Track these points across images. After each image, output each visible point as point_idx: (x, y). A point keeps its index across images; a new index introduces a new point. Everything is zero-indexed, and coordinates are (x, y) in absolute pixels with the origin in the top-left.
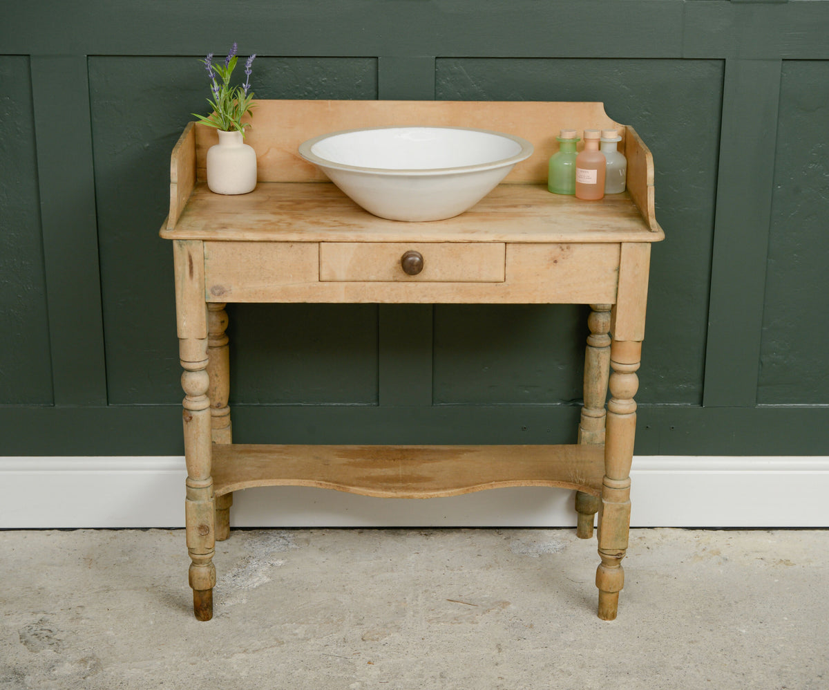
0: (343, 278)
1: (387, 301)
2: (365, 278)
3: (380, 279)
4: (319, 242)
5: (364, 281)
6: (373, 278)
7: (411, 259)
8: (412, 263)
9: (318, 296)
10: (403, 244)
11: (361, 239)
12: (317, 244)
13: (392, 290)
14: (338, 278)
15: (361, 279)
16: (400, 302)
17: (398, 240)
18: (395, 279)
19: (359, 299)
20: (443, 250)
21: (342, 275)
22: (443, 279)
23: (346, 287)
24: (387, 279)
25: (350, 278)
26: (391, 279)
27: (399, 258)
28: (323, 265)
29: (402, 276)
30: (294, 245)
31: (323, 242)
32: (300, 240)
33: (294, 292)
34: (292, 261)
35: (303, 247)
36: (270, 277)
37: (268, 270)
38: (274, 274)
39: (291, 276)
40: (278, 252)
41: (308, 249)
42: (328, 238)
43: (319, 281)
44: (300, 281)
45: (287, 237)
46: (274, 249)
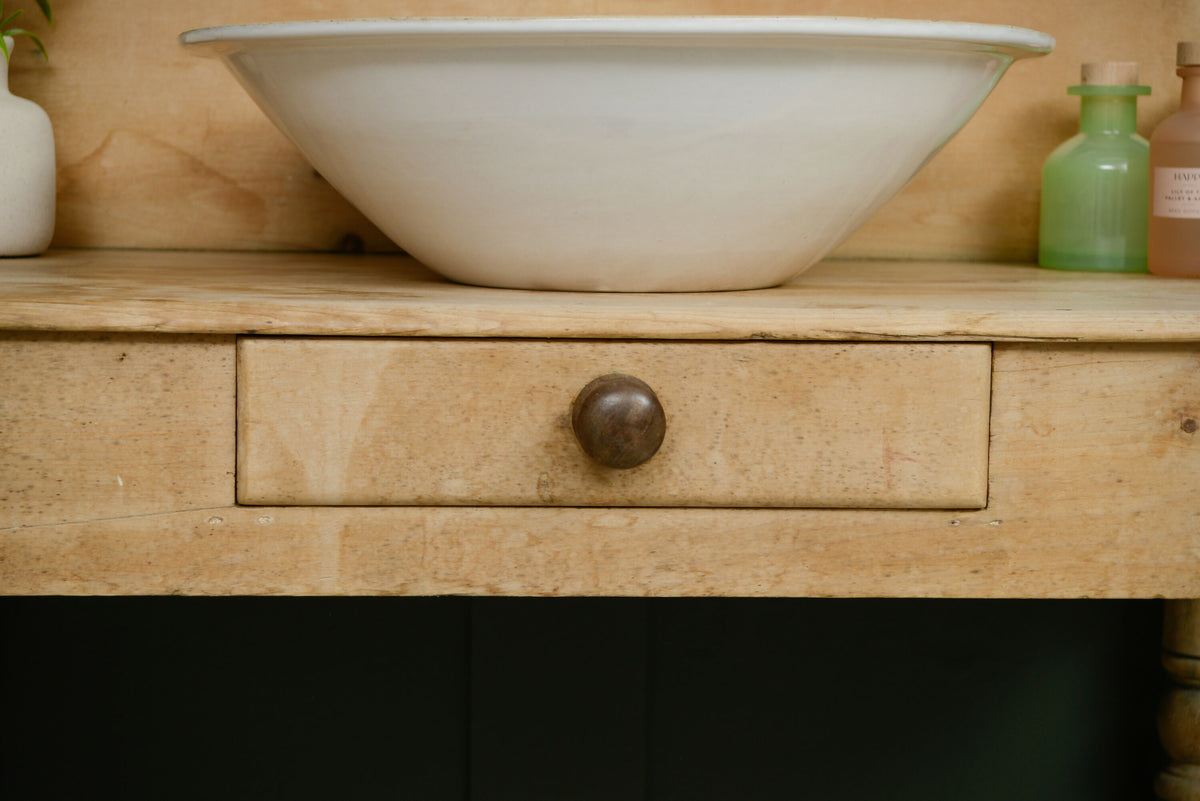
0: (334, 489)
1: (513, 588)
2: (425, 491)
3: (485, 495)
4: (237, 338)
5: (420, 504)
6: (455, 488)
7: (612, 400)
9: (233, 566)
10: (578, 346)
11: (409, 326)
12: (228, 350)
13: (534, 540)
14: (314, 492)
15: (407, 495)
16: (567, 590)
17: (558, 329)
18: (546, 495)
19: (399, 580)
20: (743, 372)
21: (328, 478)
22: (741, 494)
23: (346, 532)
24: (513, 492)
25: (361, 488)
26: (531, 493)
27: (563, 405)
28: (253, 436)
29: (573, 483)
30: (134, 350)
31: (253, 335)
32: (157, 326)
33: (131, 553)
34: (125, 420)
35: (172, 361)
36: (31, 487)
37: (25, 458)
38: (49, 475)
39: (121, 483)
40: (65, 380)
41: (191, 368)
42: (271, 319)
43: (238, 503)
44: (157, 505)
45: (102, 314)
46: (50, 369)
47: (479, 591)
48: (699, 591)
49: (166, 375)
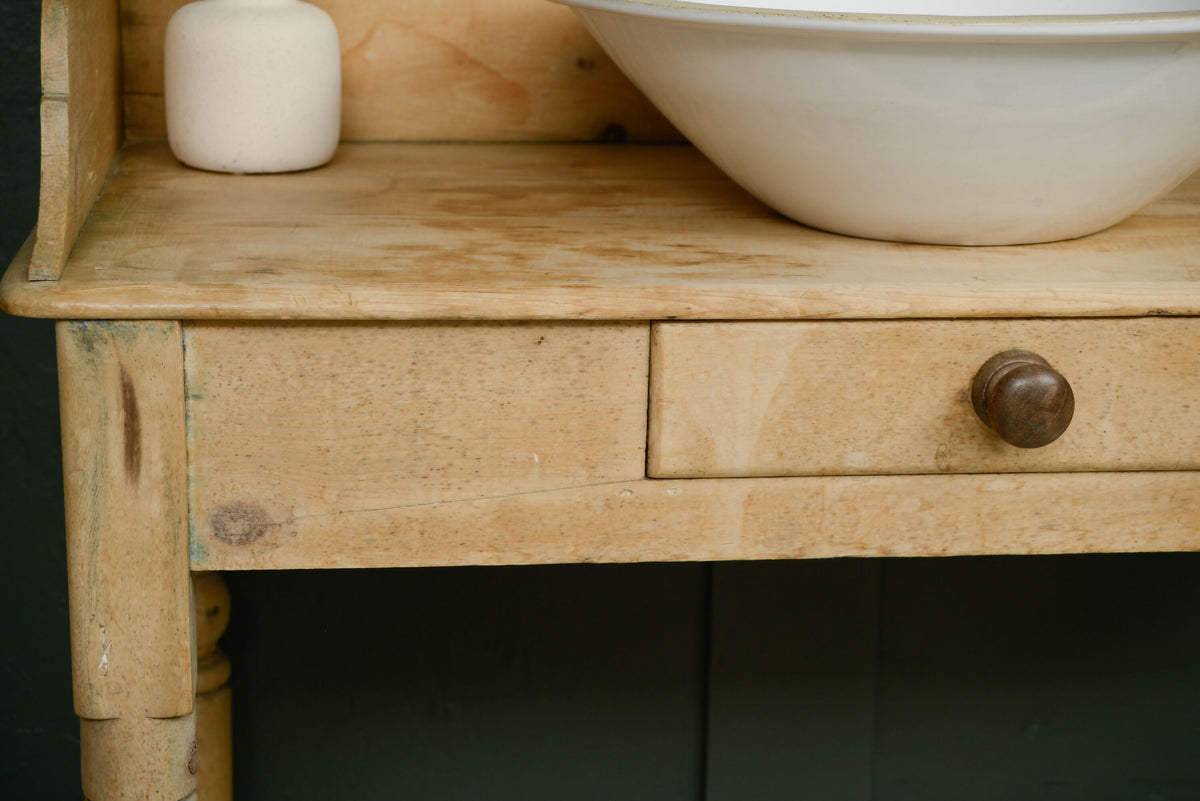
0: (742, 464)
1: (904, 550)
2: (828, 464)
3: (886, 466)
4: (652, 323)
5: (822, 475)
6: (857, 460)
7: (1019, 384)
8: (1032, 398)
9: (641, 535)
10: (981, 324)
11: (822, 309)
12: (643, 333)
13: (927, 505)
14: (723, 465)
15: (812, 467)
16: (955, 550)
17: (964, 308)
18: (944, 465)
19: (798, 544)
20: (1136, 346)
21: (738, 454)
22: (1127, 460)
23: (750, 500)
24: (912, 463)
25: (770, 461)
26: (930, 463)
27: (963, 380)
28: (667, 415)
29: (969, 453)
30: (551, 334)
31: (672, 320)
32: (581, 314)
33: (544, 525)
34: (542, 400)
35: (588, 343)
36: (451, 465)
37: (445, 438)
38: (469, 453)
39: (537, 460)
40: (485, 364)
41: (606, 349)
42: (691, 306)
43: (647, 476)
44: (571, 479)
45: (527, 303)
46: (471, 353)
47: (872, 553)
48: (1080, 548)
49: (582, 357)
